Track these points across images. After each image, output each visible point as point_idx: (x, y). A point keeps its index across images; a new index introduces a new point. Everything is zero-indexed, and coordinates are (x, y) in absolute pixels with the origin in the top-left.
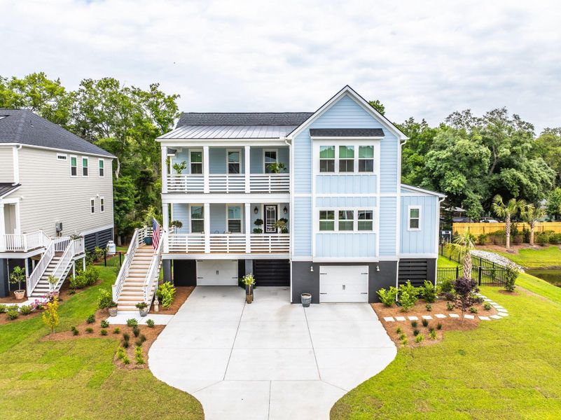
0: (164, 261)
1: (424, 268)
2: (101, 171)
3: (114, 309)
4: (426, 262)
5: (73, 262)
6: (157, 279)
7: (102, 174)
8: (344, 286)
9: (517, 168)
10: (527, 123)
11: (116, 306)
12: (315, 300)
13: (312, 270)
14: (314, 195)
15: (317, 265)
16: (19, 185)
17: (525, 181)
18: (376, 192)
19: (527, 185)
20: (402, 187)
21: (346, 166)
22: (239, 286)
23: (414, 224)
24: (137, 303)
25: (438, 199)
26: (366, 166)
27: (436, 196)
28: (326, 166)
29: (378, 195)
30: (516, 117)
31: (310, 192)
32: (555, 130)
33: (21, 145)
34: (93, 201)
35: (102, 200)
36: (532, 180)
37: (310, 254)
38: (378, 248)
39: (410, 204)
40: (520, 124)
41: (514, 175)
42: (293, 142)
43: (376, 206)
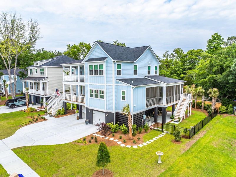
0: (64, 102)
13: (89, 111)
16: (47, 77)
25: (132, 88)
29: (105, 84)
33: (47, 67)
38: (106, 107)
39: (122, 89)
42: (85, 64)
43: (105, 89)
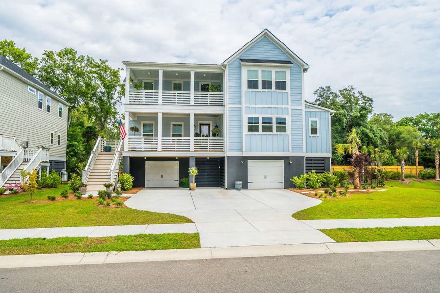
0: (124, 157)
1: (323, 165)
2: (60, 113)
3: (84, 188)
4: (323, 160)
5: (40, 167)
6: (117, 171)
7: (60, 115)
8: (266, 177)
9: (365, 127)
10: (368, 98)
11: (86, 186)
12: (245, 187)
13: (242, 163)
14: (244, 105)
15: (246, 159)
17: (371, 135)
18: (288, 105)
19: (372, 138)
20: (305, 105)
21: (267, 85)
22: (180, 186)
23: (314, 131)
24: (104, 183)
25: (329, 114)
26: (281, 85)
27: (328, 111)
28: (252, 84)
29: (290, 107)
30: (360, 93)
31: (240, 104)
32: (380, 115)
34: (52, 134)
35: (59, 136)
36: (375, 136)
37: (241, 150)
38: (291, 146)
39: (311, 117)
40: (364, 97)
41: (363, 131)
42: (227, 68)
43: (288, 115)
